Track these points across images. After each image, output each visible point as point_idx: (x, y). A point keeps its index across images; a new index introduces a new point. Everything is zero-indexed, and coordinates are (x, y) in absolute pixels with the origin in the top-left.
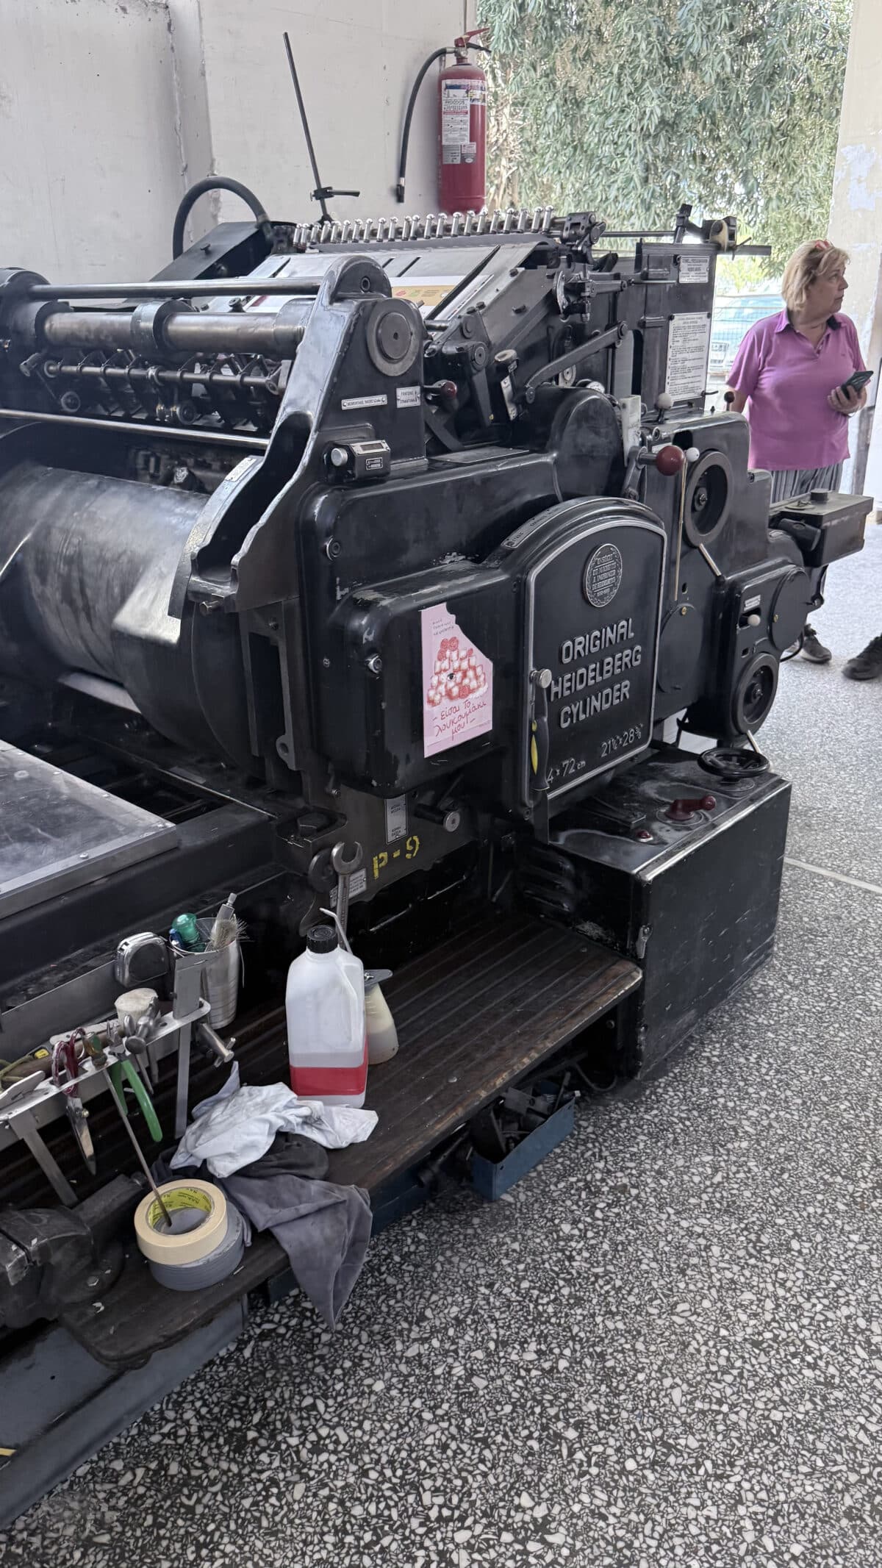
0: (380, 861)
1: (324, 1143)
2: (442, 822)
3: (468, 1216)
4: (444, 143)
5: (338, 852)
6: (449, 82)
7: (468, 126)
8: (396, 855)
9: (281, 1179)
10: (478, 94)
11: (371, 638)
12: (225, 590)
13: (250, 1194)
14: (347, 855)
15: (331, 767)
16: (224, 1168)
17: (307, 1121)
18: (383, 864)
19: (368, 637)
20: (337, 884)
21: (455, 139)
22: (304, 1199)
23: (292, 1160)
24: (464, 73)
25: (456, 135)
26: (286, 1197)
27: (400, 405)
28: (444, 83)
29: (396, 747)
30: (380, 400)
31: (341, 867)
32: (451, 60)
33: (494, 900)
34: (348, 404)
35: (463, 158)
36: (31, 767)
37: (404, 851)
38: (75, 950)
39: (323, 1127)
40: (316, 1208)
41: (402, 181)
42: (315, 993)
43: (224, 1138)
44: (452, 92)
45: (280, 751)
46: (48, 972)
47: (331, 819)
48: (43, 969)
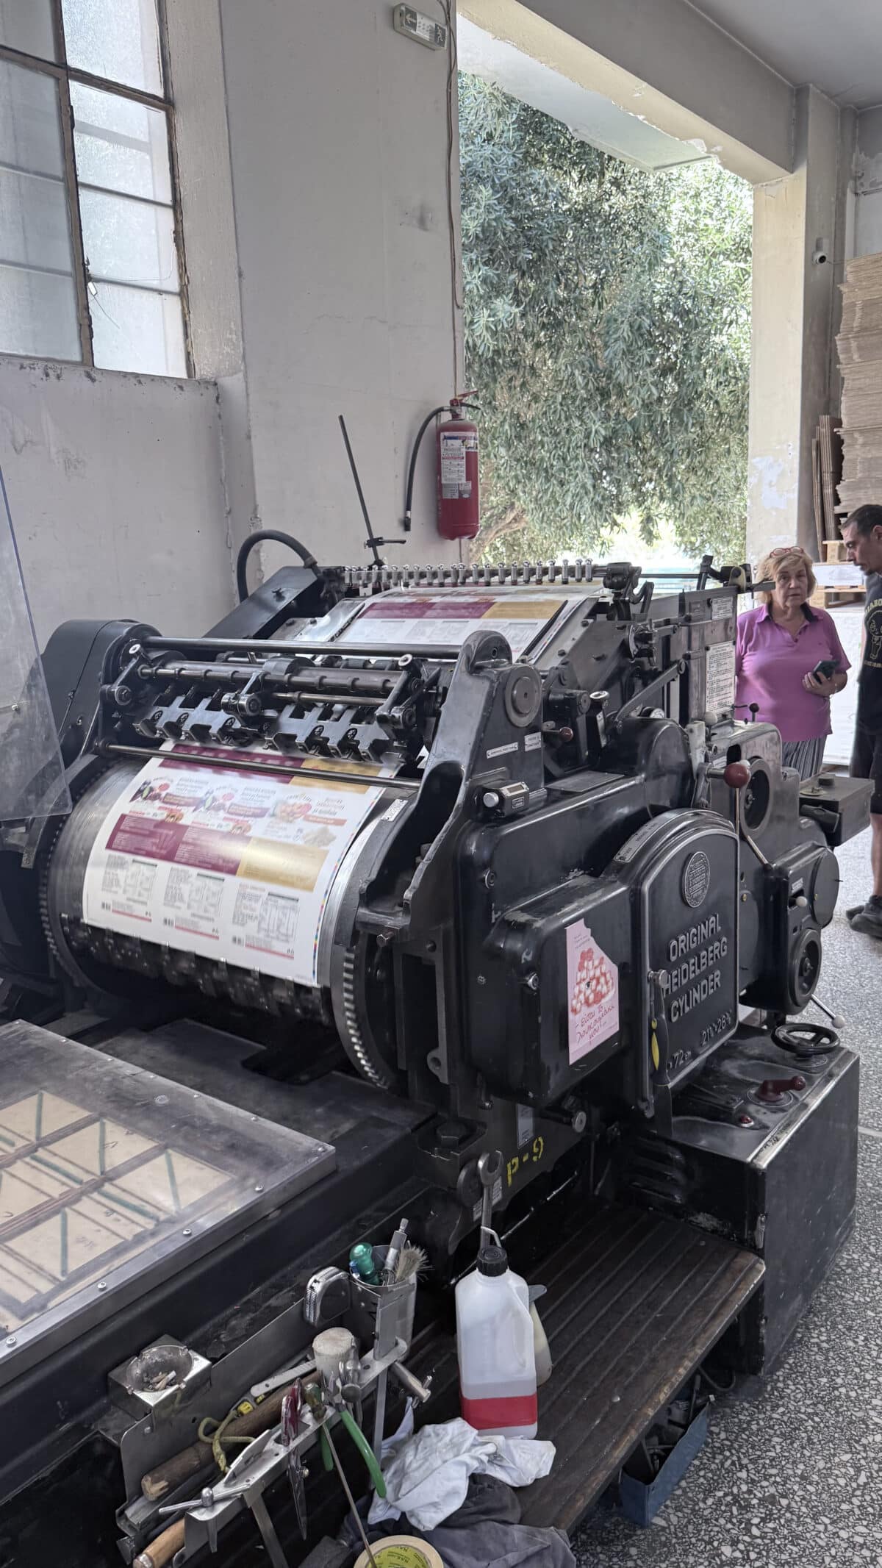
0: (513, 1167)
1: (509, 1481)
2: (570, 1124)
3: (624, 1547)
4: (443, 482)
5: (484, 1165)
6: (447, 434)
7: (464, 468)
8: (525, 1159)
9: (483, 1527)
10: (472, 443)
11: (529, 958)
12: (398, 921)
13: (455, 1547)
14: (490, 1166)
15: (479, 1077)
16: (430, 1520)
17: (495, 1458)
18: (515, 1170)
19: (527, 957)
20: (482, 1195)
21: (452, 479)
22: (509, 1548)
23: (489, 1504)
24: (457, 427)
25: (454, 476)
26: (491, 1546)
27: (527, 749)
28: (442, 435)
29: (548, 1060)
30: (512, 747)
31: (486, 1178)
32: (446, 417)
33: (597, 1193)
34: (491, 753)
35: (461, 493)
36: (168, 1092)
37: (532, 1154)
38: (254, 1288)
39: (504, 1464)
40: (524, 1557)
41: (409, 514)
42: (492, 1320)
43: (426, 1486)
44: (450, 442)
45: (431, 1066)
46: (233, 1315)
47: (471, 1131)
48: (229, 1312)
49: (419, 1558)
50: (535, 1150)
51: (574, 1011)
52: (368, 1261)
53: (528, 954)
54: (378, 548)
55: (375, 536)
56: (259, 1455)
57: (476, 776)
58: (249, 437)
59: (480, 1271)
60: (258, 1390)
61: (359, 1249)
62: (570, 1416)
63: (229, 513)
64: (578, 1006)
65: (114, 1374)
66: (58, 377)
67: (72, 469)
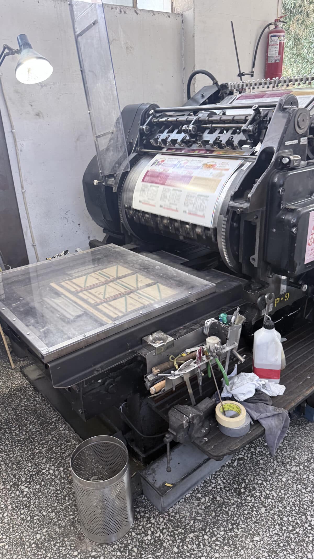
0: (277, 301)
1: (269, 394)
2: (300, 288)
4: (269, 55)
5: (267, 297)
6: (272, 34)
7: (278, 49)
8: (282, 299)
9: (259, 404)
10: (282, 38)
14: (270, 298)
15: (269, 267)
16: (242, 398)
17: (264, 386)
20: (265, 307)
22: (268, 411)
23: (262, 398)
24: (277, 31)
25: (273, 53)
26: (261, 410)
27: (301, 143)
28: (270, 35)
29: (297, 260)
30: (296, 142)
31: (268, 301)
32: (272, 27)
33: (306, 318)
34: (287, 143)
35: (275, 61)
39: (267, 389)
40: (273, 414)
41: (254, 70)
42: (267, 343)
43: (242, 388)
44: (273, 38)
45: (251, 261)
47: (264, 285)
49: (238, 408)
50: (286, 297)
51: (309, 244)
52: (225, 319)
53: (294, 220)
54: (242, 77)
55: (242, 72)
56: (188, 366)
57: (280, 151)
58: (194, 37)
59: (264, 327)
60: (188, 351)
61: (222, 315)
62: (291, 380)
63: (184, 69)
64: (311, 243)
65: (144, 338)
66: (125, 12)
67: (129, 50)
